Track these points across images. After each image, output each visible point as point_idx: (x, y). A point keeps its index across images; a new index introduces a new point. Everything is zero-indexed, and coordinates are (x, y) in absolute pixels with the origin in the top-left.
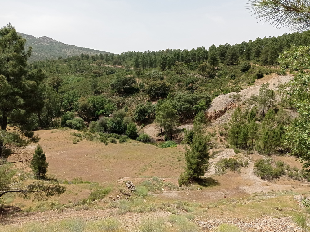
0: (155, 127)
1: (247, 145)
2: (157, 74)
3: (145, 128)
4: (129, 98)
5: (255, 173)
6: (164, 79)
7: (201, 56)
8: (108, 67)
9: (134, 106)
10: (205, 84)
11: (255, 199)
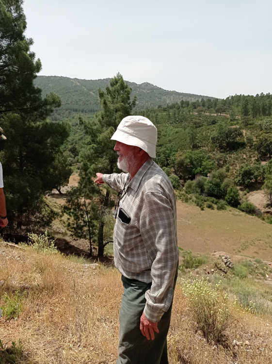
0: (263, 196)
2: (271, 124)
3: (250, 194)
4: (232, 156)
9: (238, 165)
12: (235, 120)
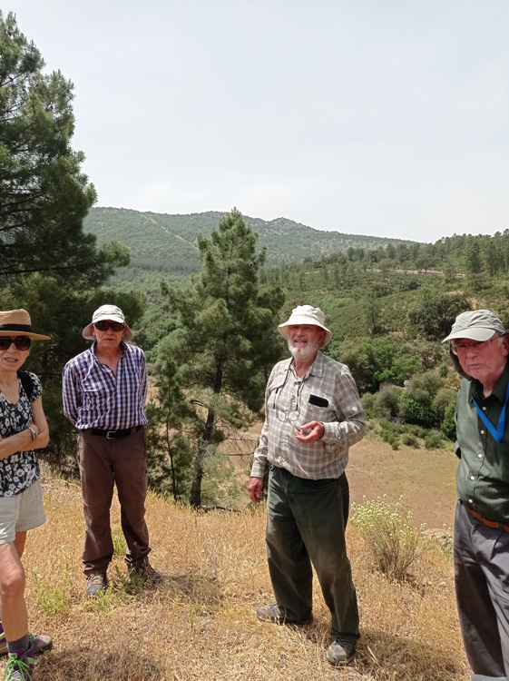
8: (406, 274)
12: (454, 280)
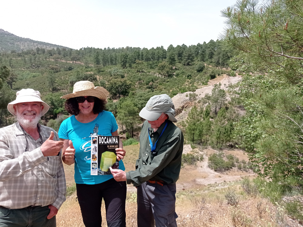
1: (202, 140)
2: (118, 71)
5: (209, 166)
6: (125, 76)
7: (160, 55)
8: (66, 63)
10: (164, 83)
11: (210, 190)
